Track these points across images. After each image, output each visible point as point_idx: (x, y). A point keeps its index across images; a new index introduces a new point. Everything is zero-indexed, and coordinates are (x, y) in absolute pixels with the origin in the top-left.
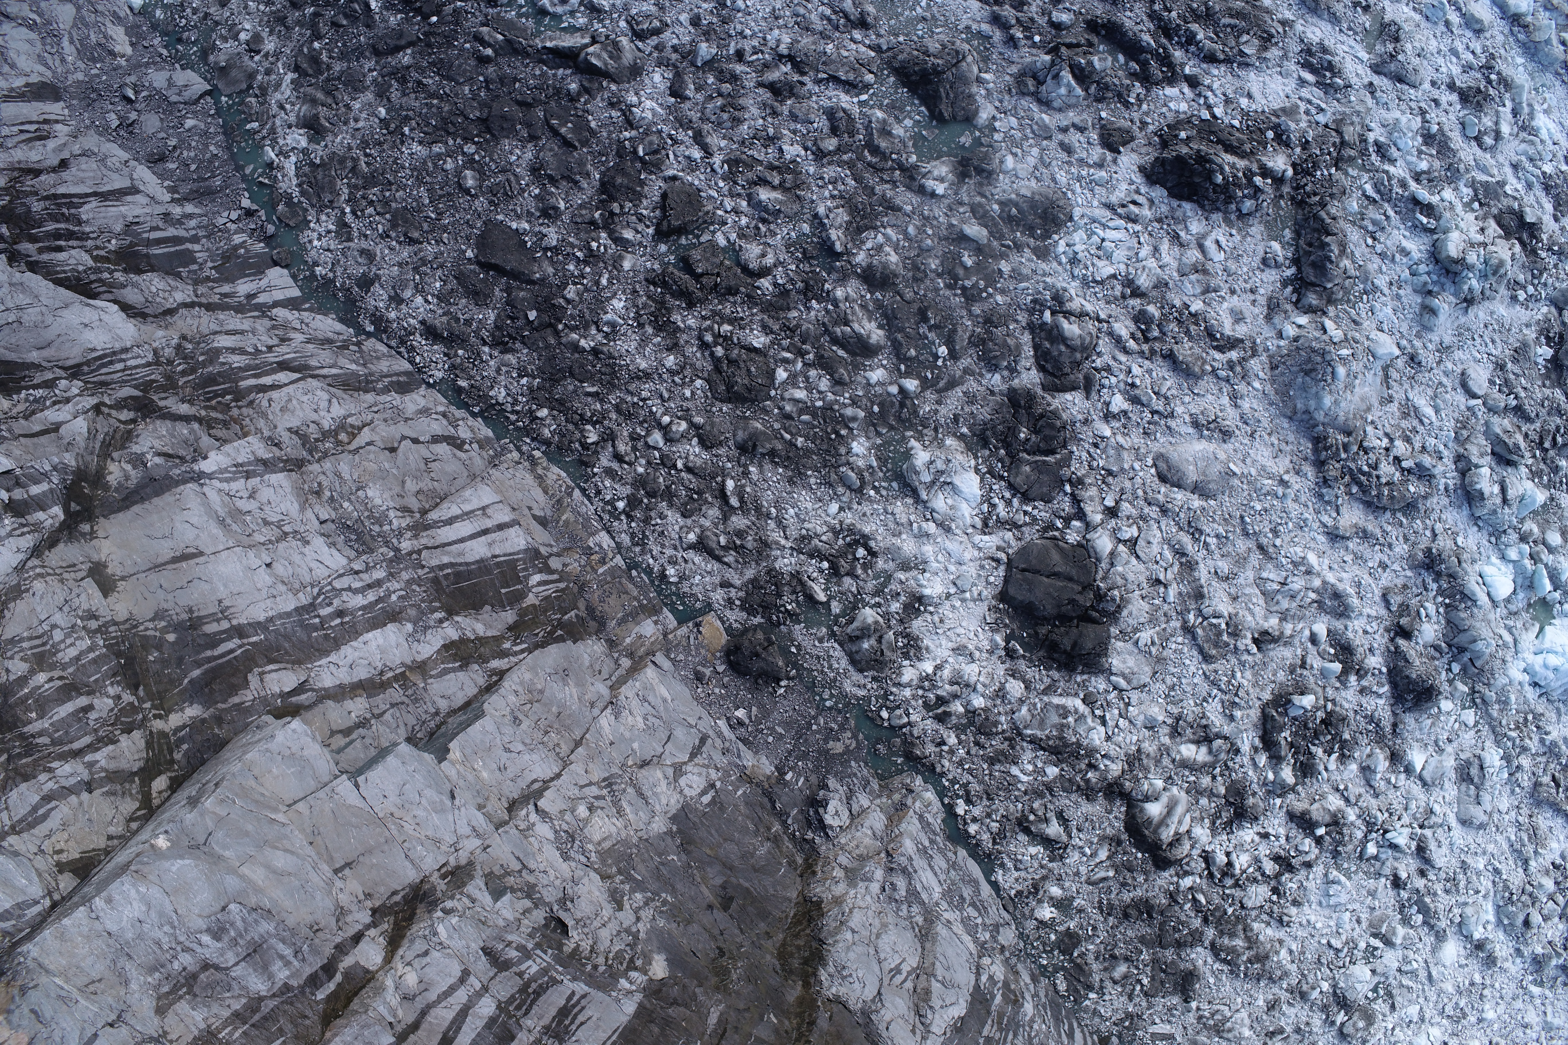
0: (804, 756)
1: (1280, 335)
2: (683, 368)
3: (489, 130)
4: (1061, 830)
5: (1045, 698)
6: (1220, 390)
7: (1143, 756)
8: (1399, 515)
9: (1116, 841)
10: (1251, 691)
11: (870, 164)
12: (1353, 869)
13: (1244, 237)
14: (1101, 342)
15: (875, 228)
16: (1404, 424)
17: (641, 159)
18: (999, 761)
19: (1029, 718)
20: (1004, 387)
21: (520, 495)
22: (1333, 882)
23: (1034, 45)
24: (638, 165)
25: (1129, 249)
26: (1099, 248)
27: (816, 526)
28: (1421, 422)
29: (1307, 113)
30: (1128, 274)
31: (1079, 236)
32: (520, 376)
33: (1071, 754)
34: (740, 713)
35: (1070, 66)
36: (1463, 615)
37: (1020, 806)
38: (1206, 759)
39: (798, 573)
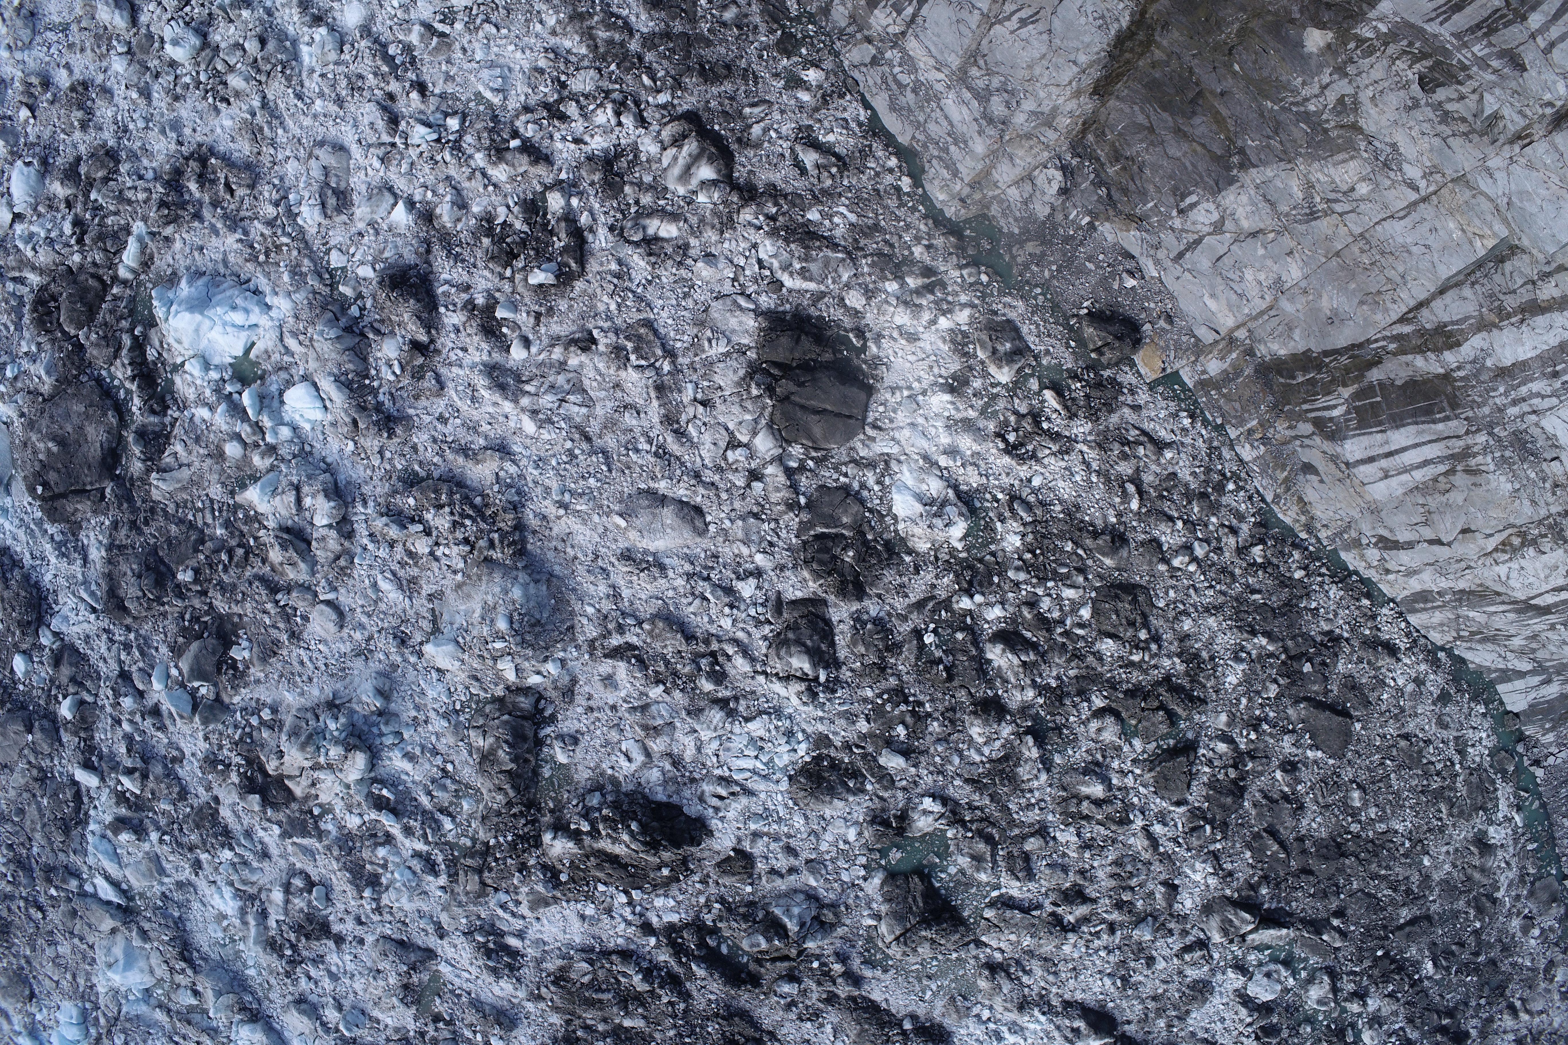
0: (1067, 239)
1: (563, 664)
2: (1176, 618)
3: (1339, 845)
4: (801, 157)
5: (823, 288)
6: (632, 604)
7: (718, 226)
8: (423, 474)
9: (744, 142)
10: (599, 291)
11: (993, 825)
12: (473, 104)
13: (598, 766)
14: (764, 651)
15: (991, 761)
16: (415, 572)
17: (1207, 821)
18: (869, 228)
19: (841, 269)
20: (866, 603)
21: (1331, 494)
22: (498, 91)
23: (818, 957)
24: (1209, 816)
25: (728, 750)
26: (762, 748)
27: (1055, 464)
28: (394, 574)
29: (518, 903)
30: (731, 723)
31: (783, 759)
32: (1316, 609)
33: (794, 232)
34: (1130, 283)
35: (787, 936)
36: (351, 366)
37: (845, 183)
38: (647, 222)
39: (1070, 418)
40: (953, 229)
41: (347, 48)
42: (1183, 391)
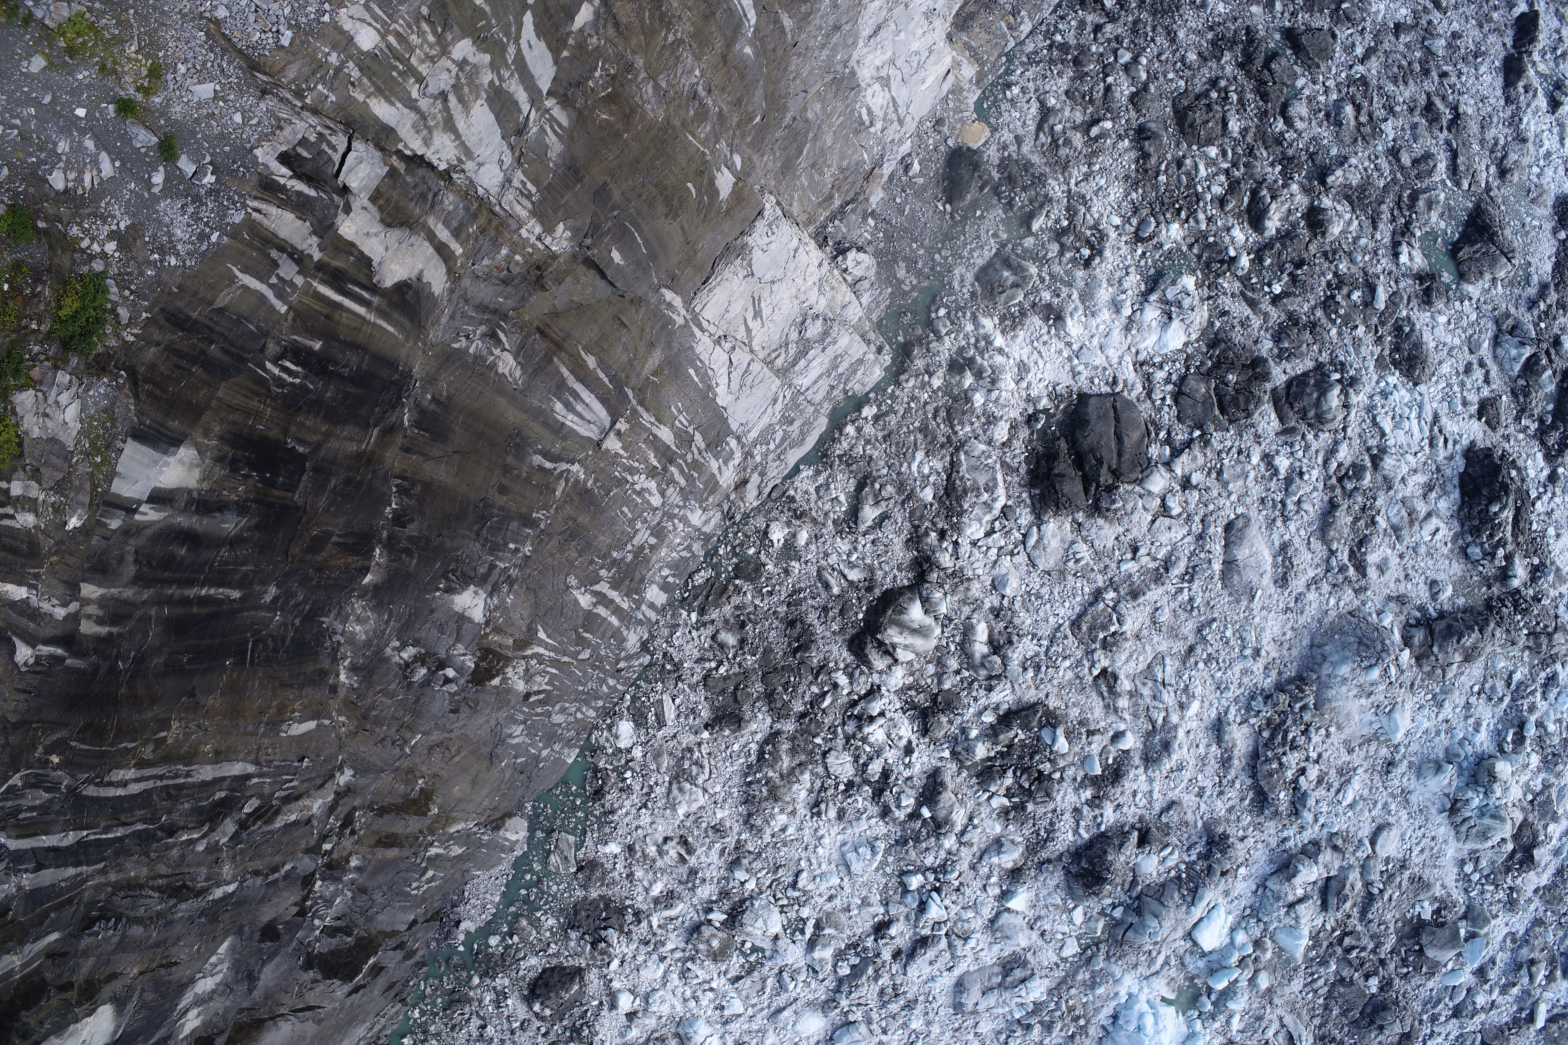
0: (889, 238)
1: (1379, 613)
2: (1189, 68)
4: (869, 523)
5: (998, 466)
6: (1318, 565)
7: (966, 584)
8: (1251, 795)
9: (870, 585)
10: (1055, 682)
11: (1400, 197)
12: (888, 870)
13: (1447, 557)
14: (1327, 435)
15: (1353, 211)
16: (1333, 773)
18: (926, 436)
19: (976, 453)
20: (1264, 353)
22: (873, 848)
23: (1536, 325)
25: (1409, 445)
26: (1400, 416)
27: (1097, 208)
28: (1338, 791)
29: (1560, 595)
30: (1389, 448)
31: (1405, 395)
33: (949, 509)
34: (916, 167)
35: (1535, 354)
36: (1176, 897)
37: (885, 471)
38: (978, 656)
39: (1050, 200)
40: (904, 353)
41: (851, 1018)
42: (987, 99)
